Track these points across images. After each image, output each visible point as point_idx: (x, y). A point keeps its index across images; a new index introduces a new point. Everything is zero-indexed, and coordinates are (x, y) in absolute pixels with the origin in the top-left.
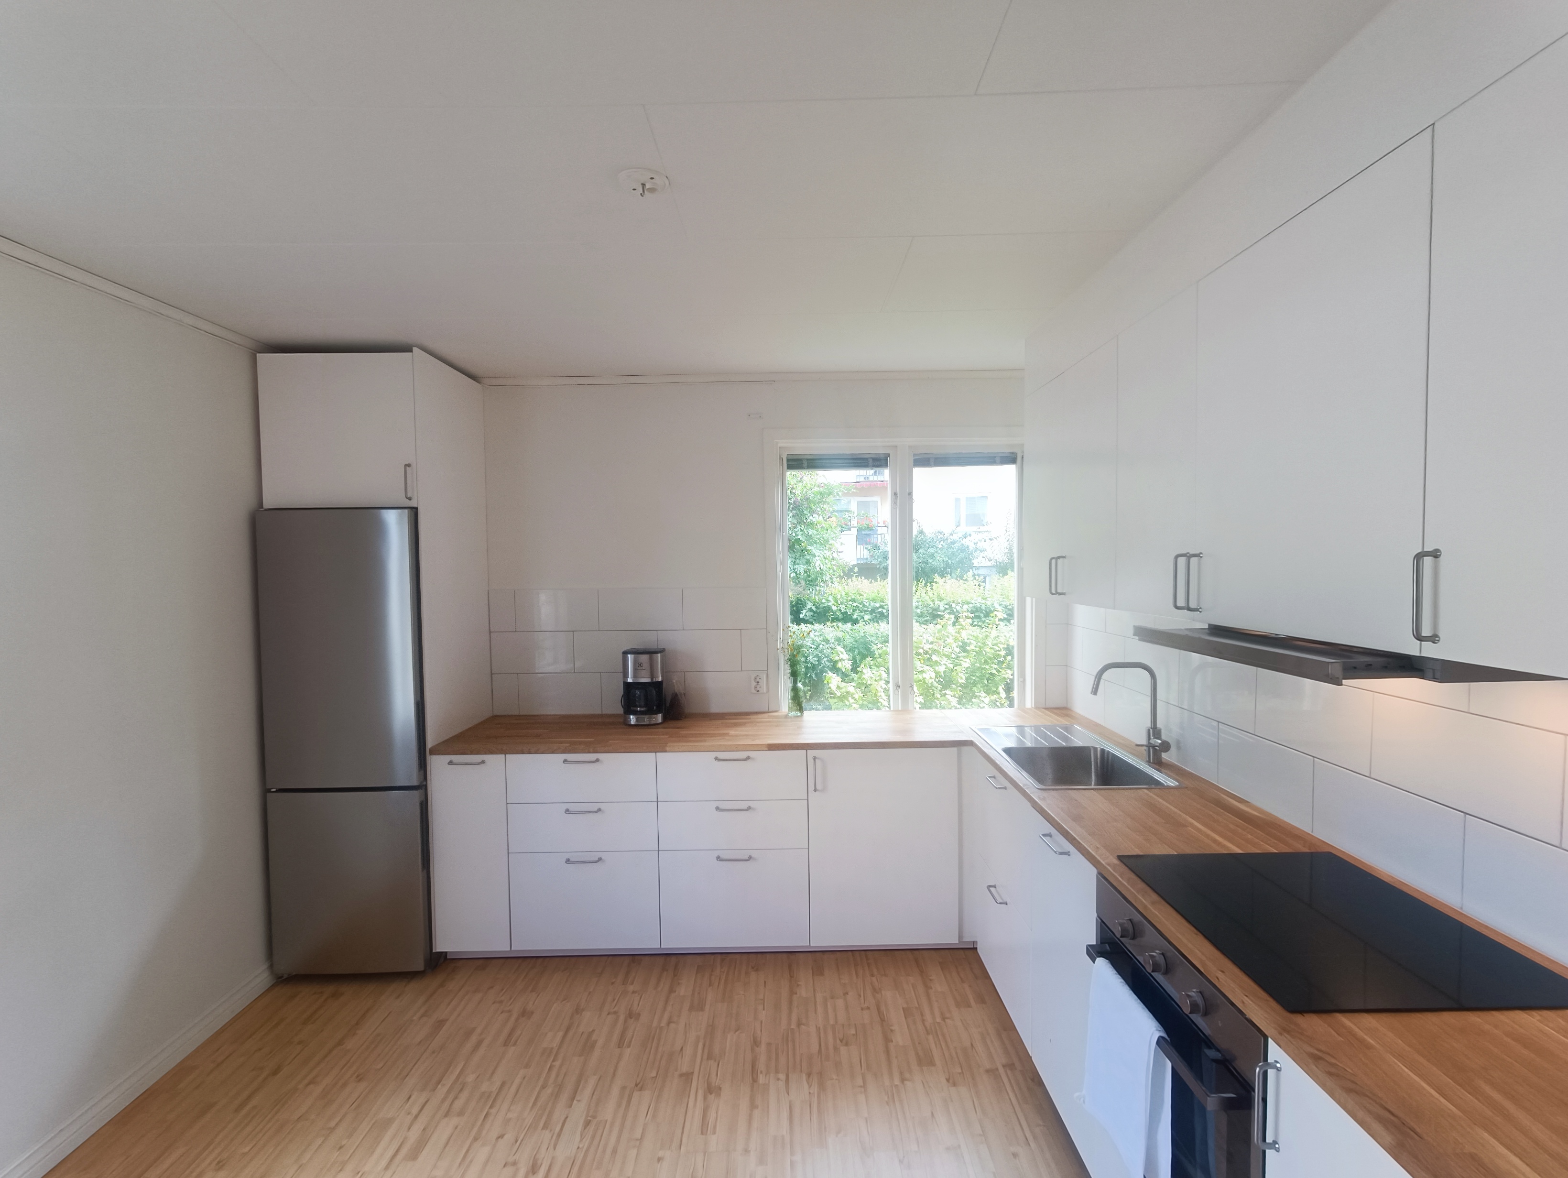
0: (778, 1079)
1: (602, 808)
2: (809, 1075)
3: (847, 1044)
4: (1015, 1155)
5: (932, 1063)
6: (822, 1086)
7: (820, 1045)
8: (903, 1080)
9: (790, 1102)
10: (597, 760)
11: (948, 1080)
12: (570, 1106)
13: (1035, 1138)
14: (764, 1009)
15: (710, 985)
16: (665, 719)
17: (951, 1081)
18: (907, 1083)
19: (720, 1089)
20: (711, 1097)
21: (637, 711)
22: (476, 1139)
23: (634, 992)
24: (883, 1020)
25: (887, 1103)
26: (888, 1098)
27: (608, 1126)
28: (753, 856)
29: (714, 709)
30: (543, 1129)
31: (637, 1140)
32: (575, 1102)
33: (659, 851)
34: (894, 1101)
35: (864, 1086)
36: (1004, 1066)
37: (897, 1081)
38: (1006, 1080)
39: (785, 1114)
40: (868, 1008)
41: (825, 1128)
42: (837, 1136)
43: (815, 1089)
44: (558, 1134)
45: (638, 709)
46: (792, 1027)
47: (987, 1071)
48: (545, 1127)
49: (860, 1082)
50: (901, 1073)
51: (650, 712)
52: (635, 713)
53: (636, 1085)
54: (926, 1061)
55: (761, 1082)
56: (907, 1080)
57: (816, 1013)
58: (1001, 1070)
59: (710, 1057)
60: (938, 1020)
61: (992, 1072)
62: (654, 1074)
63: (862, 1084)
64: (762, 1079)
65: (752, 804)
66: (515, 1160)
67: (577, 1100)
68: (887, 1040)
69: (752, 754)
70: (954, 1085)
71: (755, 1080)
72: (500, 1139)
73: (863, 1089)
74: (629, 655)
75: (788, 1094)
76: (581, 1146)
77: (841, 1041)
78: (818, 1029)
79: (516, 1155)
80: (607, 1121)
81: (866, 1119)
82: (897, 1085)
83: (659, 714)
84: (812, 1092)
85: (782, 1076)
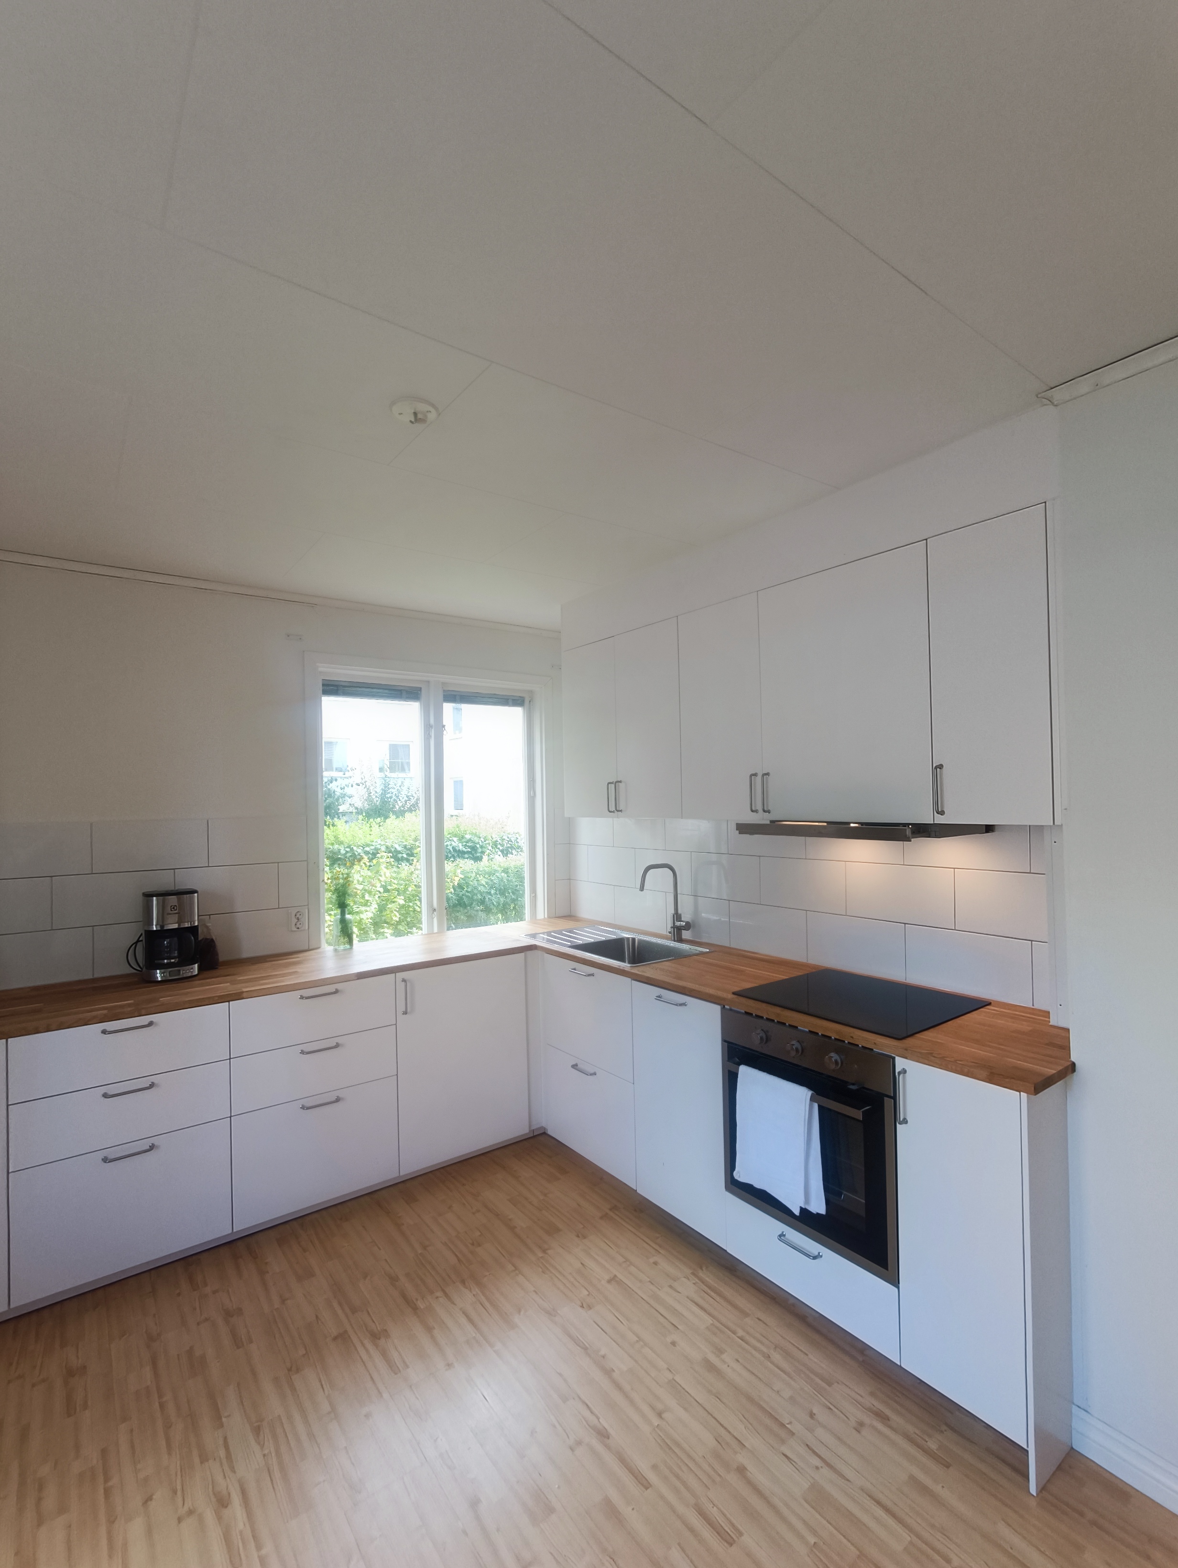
0: (437, 1297)
1: (155, 1082)
2: (463, 1282)
3: (479, 1245)
4: (655, 1263)
5: (558, 1230)
6: (479, 1284)
7: (456, 1256)
8: (544, 1251)
9: (461, 1309)
10: (151, 1024)
11: (578, 1236)
12: (222, 1425)
13: (660, 1246)
14: (380, 1249)
15: (305, 1250)
16: (200, 969)
17: (581, 1236)
18: (549, 1252)
19: (386, 1330)
20: (382, 1342)
21: (164, 964)
22: (111, 1521)
23: (214, 1292)
24: (497, 1215)
25: (543, 1272)
26: (541, 1268)
27: (284, 1420)
28: (340, 1096)
29: (247, 952)
30: (202, 1463)
31: (329, 1413)
32: (224, 1420)
33: (230, 1117)
34: (548, 1269)
35: (516, 1268)
36: (610, 1210)
37: (540, 1254)
38: (619, 1219)
39: (463, 1320)
40: (478, 1211)
41: (506, 1313)
42: (520, 1315)
43: (477, 1290)
44: (227, 1458)
45: (166, 961)
46: (420, 1252)
47: (601, 1218)
48: (204, 1459)
49: (510, 1267)
50: (540, 1247)
51: (185, 961)
52: (161, 967)
53: (290, 1370)
54: (553, 1230)
55: (422, 1307)
56: (547, 1249)
57: (433, 1232)
58: (611, 1214)
59: (354, 1310)
60: (542, 1197)
61: (604, 1217)
62: (302, 1351)
63: (513, 1268)
64: (421, 1305)
65: (339, 1040)
66: (189, 1508)
67: (225, 1417)
68: (512, 1229)
69: (339, 986)
70: (585, 1237)
71: (415, 1309)
72: (149, 1503)
73: (517, 1272)
74: (154, 898)
75: (455, 1304)
76: (266, 1452)
77: (473, 1244)
78: (445, 1244)
79: (185, 1502)
80: (279, 1416)
81: (535, 1291)
82: (542, 1257)
83: (195, 964)
84: (475, 1293)
85: (439, 1294)
